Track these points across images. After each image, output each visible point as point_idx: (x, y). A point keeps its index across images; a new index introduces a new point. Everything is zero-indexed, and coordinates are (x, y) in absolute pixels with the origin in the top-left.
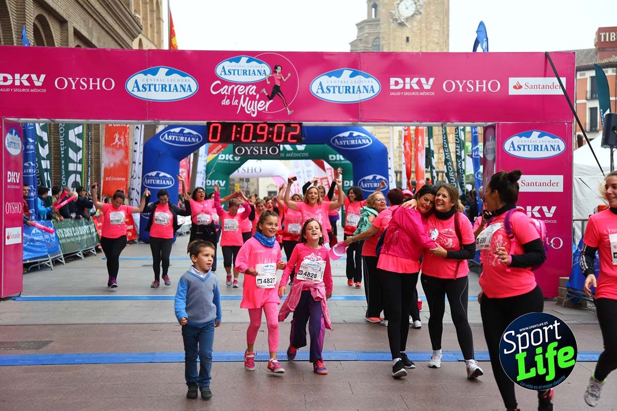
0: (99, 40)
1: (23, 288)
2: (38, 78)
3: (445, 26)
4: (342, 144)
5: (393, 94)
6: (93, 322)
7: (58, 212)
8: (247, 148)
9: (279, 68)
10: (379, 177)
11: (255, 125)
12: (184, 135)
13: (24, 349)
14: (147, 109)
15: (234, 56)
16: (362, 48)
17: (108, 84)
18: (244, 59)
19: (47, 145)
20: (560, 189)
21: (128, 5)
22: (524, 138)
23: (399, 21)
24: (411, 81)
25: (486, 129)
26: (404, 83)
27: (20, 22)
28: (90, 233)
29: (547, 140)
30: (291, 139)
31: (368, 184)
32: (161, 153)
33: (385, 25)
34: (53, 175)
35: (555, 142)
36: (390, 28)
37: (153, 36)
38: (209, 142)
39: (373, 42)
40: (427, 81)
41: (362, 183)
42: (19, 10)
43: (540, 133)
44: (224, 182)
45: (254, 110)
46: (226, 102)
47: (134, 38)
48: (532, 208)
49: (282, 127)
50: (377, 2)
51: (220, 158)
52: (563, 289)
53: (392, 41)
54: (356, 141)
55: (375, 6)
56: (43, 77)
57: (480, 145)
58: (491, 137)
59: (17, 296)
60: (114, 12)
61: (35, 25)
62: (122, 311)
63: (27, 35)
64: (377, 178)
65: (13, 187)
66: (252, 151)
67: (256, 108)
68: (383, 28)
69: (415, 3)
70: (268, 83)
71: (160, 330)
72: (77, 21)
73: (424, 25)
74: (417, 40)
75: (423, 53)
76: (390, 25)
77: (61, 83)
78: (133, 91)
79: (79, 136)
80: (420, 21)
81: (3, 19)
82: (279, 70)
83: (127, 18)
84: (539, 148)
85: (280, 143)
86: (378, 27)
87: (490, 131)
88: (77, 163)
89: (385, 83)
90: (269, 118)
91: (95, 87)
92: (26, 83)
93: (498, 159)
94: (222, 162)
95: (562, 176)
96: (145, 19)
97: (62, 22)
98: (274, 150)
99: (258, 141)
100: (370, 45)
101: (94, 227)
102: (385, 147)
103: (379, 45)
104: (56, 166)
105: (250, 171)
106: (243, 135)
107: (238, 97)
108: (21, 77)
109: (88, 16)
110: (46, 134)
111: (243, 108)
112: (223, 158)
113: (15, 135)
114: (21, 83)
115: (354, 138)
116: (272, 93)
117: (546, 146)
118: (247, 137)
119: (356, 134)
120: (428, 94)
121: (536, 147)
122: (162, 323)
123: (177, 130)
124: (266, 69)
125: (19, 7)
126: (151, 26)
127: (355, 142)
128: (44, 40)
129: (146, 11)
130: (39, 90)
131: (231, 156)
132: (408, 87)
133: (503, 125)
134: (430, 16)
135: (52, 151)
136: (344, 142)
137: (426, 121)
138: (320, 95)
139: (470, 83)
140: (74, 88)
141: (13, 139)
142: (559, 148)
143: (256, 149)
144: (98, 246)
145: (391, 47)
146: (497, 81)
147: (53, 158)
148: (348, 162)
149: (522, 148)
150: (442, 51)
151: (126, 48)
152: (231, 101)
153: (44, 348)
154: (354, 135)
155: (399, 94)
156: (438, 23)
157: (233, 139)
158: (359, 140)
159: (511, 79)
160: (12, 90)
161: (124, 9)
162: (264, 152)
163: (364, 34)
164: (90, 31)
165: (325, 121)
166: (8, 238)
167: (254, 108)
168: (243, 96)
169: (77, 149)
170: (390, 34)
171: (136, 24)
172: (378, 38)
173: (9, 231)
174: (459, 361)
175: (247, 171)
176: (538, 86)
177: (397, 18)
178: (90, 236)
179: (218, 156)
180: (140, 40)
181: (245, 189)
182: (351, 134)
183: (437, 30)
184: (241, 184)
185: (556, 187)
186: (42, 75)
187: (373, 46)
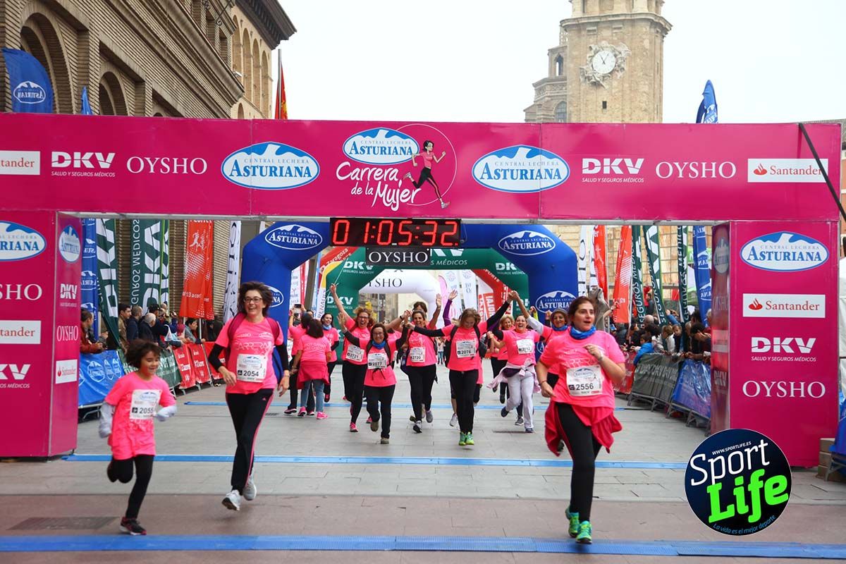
0: (185, 106)
1: (78, 443)
2: (105, 157)
3: (656, 86)
4: (514, 248)
5: (586, 180)
6: (172, 491)
7: (126, 339)
8: (384, 253)
9: (430, 144)
10: (564, 294)
11: (397, 222)
12: (299, 234)
13: (77, 527)
14: (250, 200)
15: (368, 128)
16: (542, 116)
17: (199, 166)
18: (382, 132)
19: (113, 248)
20: (821, 313)
21: (226, 59)
22: (769, 242)
23: (593, 80)
24: (611, 162)
25: (715, 229)
26: (602, 166)
27: (82, 82)
28: (169, 368)
29: (802, 245)
30: (445, 241)
31: (550, 304)
32: (266, 259)
33: (573, 85)
34: (120, 289)
35: (814, 248)
36: (580, 90)
37: (257, 101)
38: (333, 244)
39: (557, 108)
40: (634, 163)
41: (541, 302)
42: (81, 66)
43: (791, 235)
44: (352, 299)
45: (394, 202)
46: (356, 191)
47: (233, 103)
48: (781, 341)
49: (434, 225)
50: (562, 54)
51: (345, 266)
52: (826, 455)
53: (582, 106)
54: (534, 244)
55: (560, 60)
56: (111, 156)
57: (708, 252)
58: (722, 240)
59: (70, 455)
60: (205, 68)
61: (101, 87)
62: (210, 477)
63: (91, 99)
64: (562, 296)
65: (67, 305)
66: (392, 258)
67: (398, 199)
68: (571, 89)
69: (615, 56)
70: (415, 164)
71: (263, 505)
72: (157, 81)
73: (626, 85)
74: (617, 106)
75: (628, 125)
76: (580, 85)
77: (135, 165)
78: (231, 175)
79: (157, 236)
80: (622, 80)
81: (61, 78)
82: (430, 147)
83: (224, 76)
84: (791, 257)
85: (429, 247)
86: (564, 88)
87: (721, 232)
88: (154, 273)
89: (575, 166)
90: (415, 212)
91: (180, 169)
92: (89, 165)
93: (733, 270)
94: (348, 271)
95: (824, 296)
96: (247, 78)
97: (138, 82)
98: (422, 257)
99: (400, 244)
100: (553, 113)
101: (173, 360)
102: (573, 252)
103: (566, 112)
104: (124, 276)
105: (387, 285)
106: (379, 235)
107: (374, 184)
108: (82, 156)
109: (171, 74)
110: (112, 232)
111: (380, 199)
112: (351, 267)
113: (72, 234)
114: (82, 164)
115: (531, 240)
116: (421, 178)
117: (801, 253)
118: (384, 238)
119: (533, 234)
120: (634, 180)
121: (787, 254)
122: (266, 495)
123: (289, 228)
124: (412, 145)
125: (81, 62)
126: (255, 86)
127: (532, 246)
128: (113, 106)
129: (250, 67)
130: (106, 175)
131: (361, 263)
132: (607, 171)
133: (741, 225)
134: (635, 73)
135: (120, 256)
136: (517, 245)
137: (632, 218)
138: (487, 182)
139: (694, 166)
140: (152, 171)
141: (69, 239)
142: (819, 256)
143: (397, 254)
144: (179, 386)
145: (582, 116)
146: (732, 164)
147: (120, 266)
148: (521, 273)
149: (767, 255)
150: (652, 122)
151: (221, 118)
152: (364, 190)
153: (105, 528)
154: (531, 236)
155: (594, 180)
156: (647, 83)
157: (365, 242)
158: (538, 243)
159: (750, 161)
160: (69, 174)
161: (220, 65)
162: (408, 260)
163: (544, 98)
164: (174, 94)
165: (493, 217)
166: (59, 375)
167: (395, 200)
168: (380, 183)
169: (154, 254)
170: (580, 99)
171: (235, 85)
172: (563, 102)
173: (60, 365)
174: (680, 555)
175: (382, 284)
176: (789, 171)
177: (591, 75)
178: (168, 372)
179: (343, 264)
180: (241, 106)
181: (379, 309)
182: (526, 235)
183: (645, 92)
184: (374, 302)
185: (815, 311)
186: (110, 154)
187: (556, 113)
